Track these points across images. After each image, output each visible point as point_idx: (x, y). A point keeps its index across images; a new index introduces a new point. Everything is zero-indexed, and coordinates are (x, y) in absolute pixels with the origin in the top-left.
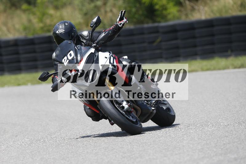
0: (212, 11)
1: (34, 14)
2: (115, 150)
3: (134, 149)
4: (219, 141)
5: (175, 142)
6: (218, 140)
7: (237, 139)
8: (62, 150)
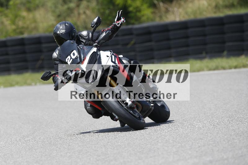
0: (187, 13)
1: (6, 16)
2: (89, 153)
3: (108, 152)
4: (194, 144)
5: (150, 144)
7: (212, 141)
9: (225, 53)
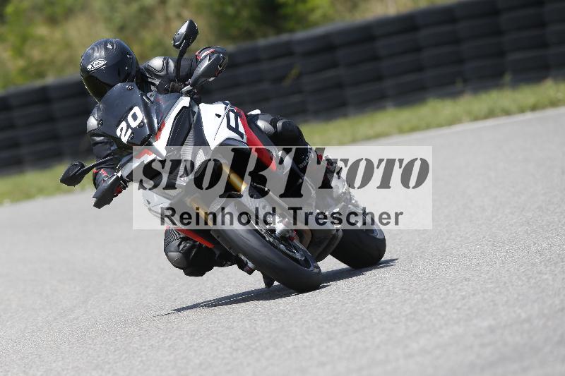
2: (214, 336)
3: (258, 329)
4: (451, 292)
6: (448, 290)
7: (492, 283)
8: (92, 346)
9: (508, 78)
